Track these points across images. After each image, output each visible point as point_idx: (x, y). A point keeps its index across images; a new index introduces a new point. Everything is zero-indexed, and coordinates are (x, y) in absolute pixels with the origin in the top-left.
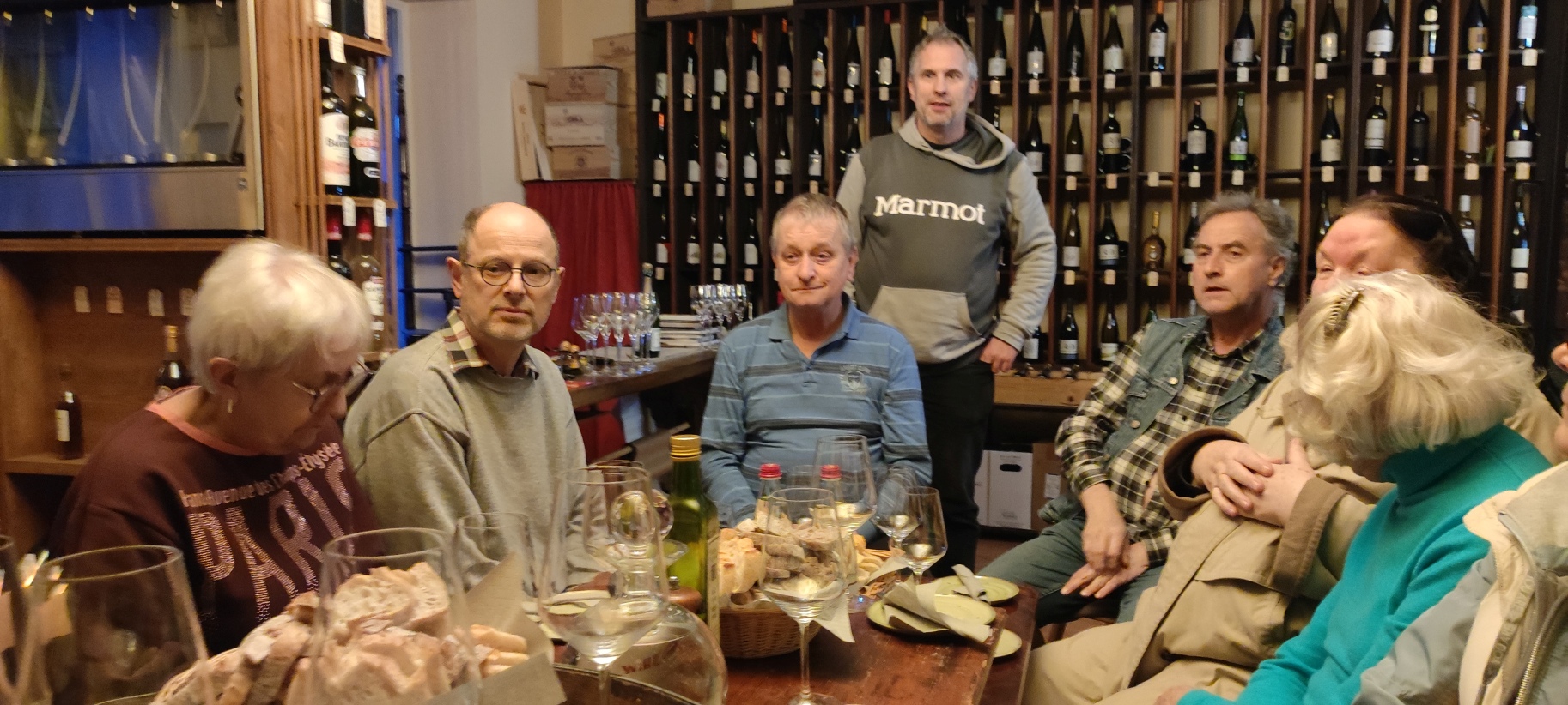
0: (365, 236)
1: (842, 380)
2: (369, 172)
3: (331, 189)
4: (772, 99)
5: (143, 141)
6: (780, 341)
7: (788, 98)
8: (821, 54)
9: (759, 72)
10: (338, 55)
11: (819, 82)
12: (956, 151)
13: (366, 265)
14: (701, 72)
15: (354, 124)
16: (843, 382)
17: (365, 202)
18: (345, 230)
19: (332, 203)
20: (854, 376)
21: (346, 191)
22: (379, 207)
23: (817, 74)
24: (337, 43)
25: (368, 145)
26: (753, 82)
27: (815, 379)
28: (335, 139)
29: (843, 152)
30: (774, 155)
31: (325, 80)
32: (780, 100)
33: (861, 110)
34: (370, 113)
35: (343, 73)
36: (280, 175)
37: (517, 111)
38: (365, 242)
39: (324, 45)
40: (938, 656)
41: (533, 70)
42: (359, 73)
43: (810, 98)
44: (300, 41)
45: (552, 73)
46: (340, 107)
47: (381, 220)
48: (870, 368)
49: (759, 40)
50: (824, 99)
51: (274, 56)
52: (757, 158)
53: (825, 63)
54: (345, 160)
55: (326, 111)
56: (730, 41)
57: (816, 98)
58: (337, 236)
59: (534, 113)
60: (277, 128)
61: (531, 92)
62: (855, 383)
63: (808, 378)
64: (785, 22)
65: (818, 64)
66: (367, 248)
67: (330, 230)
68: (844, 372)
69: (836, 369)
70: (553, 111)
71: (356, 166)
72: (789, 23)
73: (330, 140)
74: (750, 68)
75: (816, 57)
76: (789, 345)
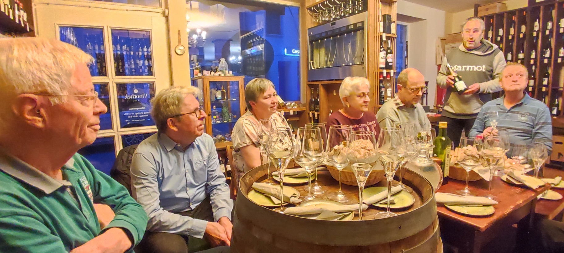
0: (388, 79)
1: (519, 116)
2: (390, 64)
3: (381, 68)
4: (518, 36)
5: (346, 61)
6: (500, 104)
7: (524, 35)
8: (537, 20)
9: (514, 28)
10: (384, 39)
11: (536, 29)
12: (476, 51)
13: (388, 85)
14: (494, 30)
15: (387, 54)
16: (519, 117)
17: (388, 71)
18: (384, 78)
19: (381, 71)
20: (523, 115)
21: (384, 68)
22: (392, 72)
23: (536, 26)
24: (384, 36)
25: (391, 58)
26: (512, 31)
27: (510, 115)
28: (383, 57)
29: (544, 50)
30: (518, 52)
31: (381, 44)
32: (521, 36)
33: (552, 36)
34: (392, 51)
35: (386, 42)
36: (370, 66)
37: (437, 46)
38: (388, 80)
39: (381, 37)
40: (518, 190)
41: (442, 35)
42: (389, 42)
43: (533, 34)
44: (376, 37)
45: (448, 36)
46: (384, 50)
47: (392, 75)
48: (529, 113)
49: (514, 18)
50: (538, 34)
51: (370, 41)
52: (512, 54)
53: (539, 23)
54: (385, 62)
55: (381, 51)
56: (505, 20)
57: (535, 34)
58: (382, 78)
59: (442, 47)
60: (370, 56)
61: (441, 41)
62: (523, 117)
63: (507, 115)
64: (525, 12)
65: (537, 23)
66: (388, 81)
67: (380, 77)
68: (520, 114)
69: (518, 113)
70: (447, 46)
71: (387, 63)
72: (526, 12)
73: (381, 58)
74: (511, 27)
75: (536, 21)
76: (502, 105)
